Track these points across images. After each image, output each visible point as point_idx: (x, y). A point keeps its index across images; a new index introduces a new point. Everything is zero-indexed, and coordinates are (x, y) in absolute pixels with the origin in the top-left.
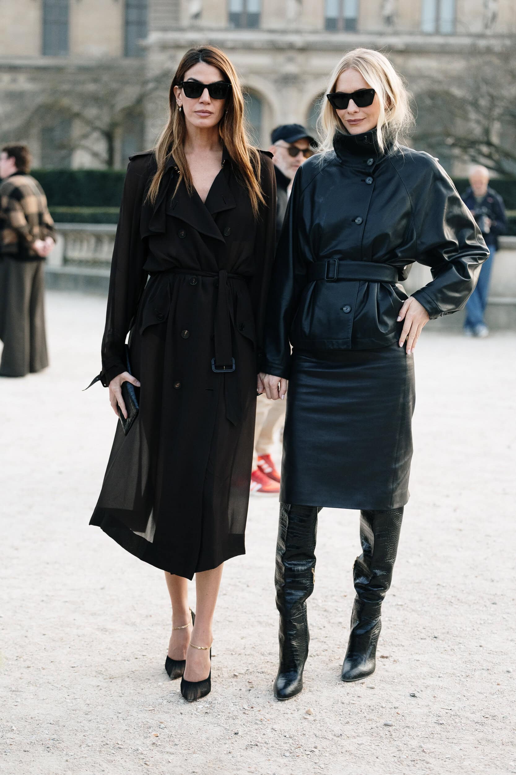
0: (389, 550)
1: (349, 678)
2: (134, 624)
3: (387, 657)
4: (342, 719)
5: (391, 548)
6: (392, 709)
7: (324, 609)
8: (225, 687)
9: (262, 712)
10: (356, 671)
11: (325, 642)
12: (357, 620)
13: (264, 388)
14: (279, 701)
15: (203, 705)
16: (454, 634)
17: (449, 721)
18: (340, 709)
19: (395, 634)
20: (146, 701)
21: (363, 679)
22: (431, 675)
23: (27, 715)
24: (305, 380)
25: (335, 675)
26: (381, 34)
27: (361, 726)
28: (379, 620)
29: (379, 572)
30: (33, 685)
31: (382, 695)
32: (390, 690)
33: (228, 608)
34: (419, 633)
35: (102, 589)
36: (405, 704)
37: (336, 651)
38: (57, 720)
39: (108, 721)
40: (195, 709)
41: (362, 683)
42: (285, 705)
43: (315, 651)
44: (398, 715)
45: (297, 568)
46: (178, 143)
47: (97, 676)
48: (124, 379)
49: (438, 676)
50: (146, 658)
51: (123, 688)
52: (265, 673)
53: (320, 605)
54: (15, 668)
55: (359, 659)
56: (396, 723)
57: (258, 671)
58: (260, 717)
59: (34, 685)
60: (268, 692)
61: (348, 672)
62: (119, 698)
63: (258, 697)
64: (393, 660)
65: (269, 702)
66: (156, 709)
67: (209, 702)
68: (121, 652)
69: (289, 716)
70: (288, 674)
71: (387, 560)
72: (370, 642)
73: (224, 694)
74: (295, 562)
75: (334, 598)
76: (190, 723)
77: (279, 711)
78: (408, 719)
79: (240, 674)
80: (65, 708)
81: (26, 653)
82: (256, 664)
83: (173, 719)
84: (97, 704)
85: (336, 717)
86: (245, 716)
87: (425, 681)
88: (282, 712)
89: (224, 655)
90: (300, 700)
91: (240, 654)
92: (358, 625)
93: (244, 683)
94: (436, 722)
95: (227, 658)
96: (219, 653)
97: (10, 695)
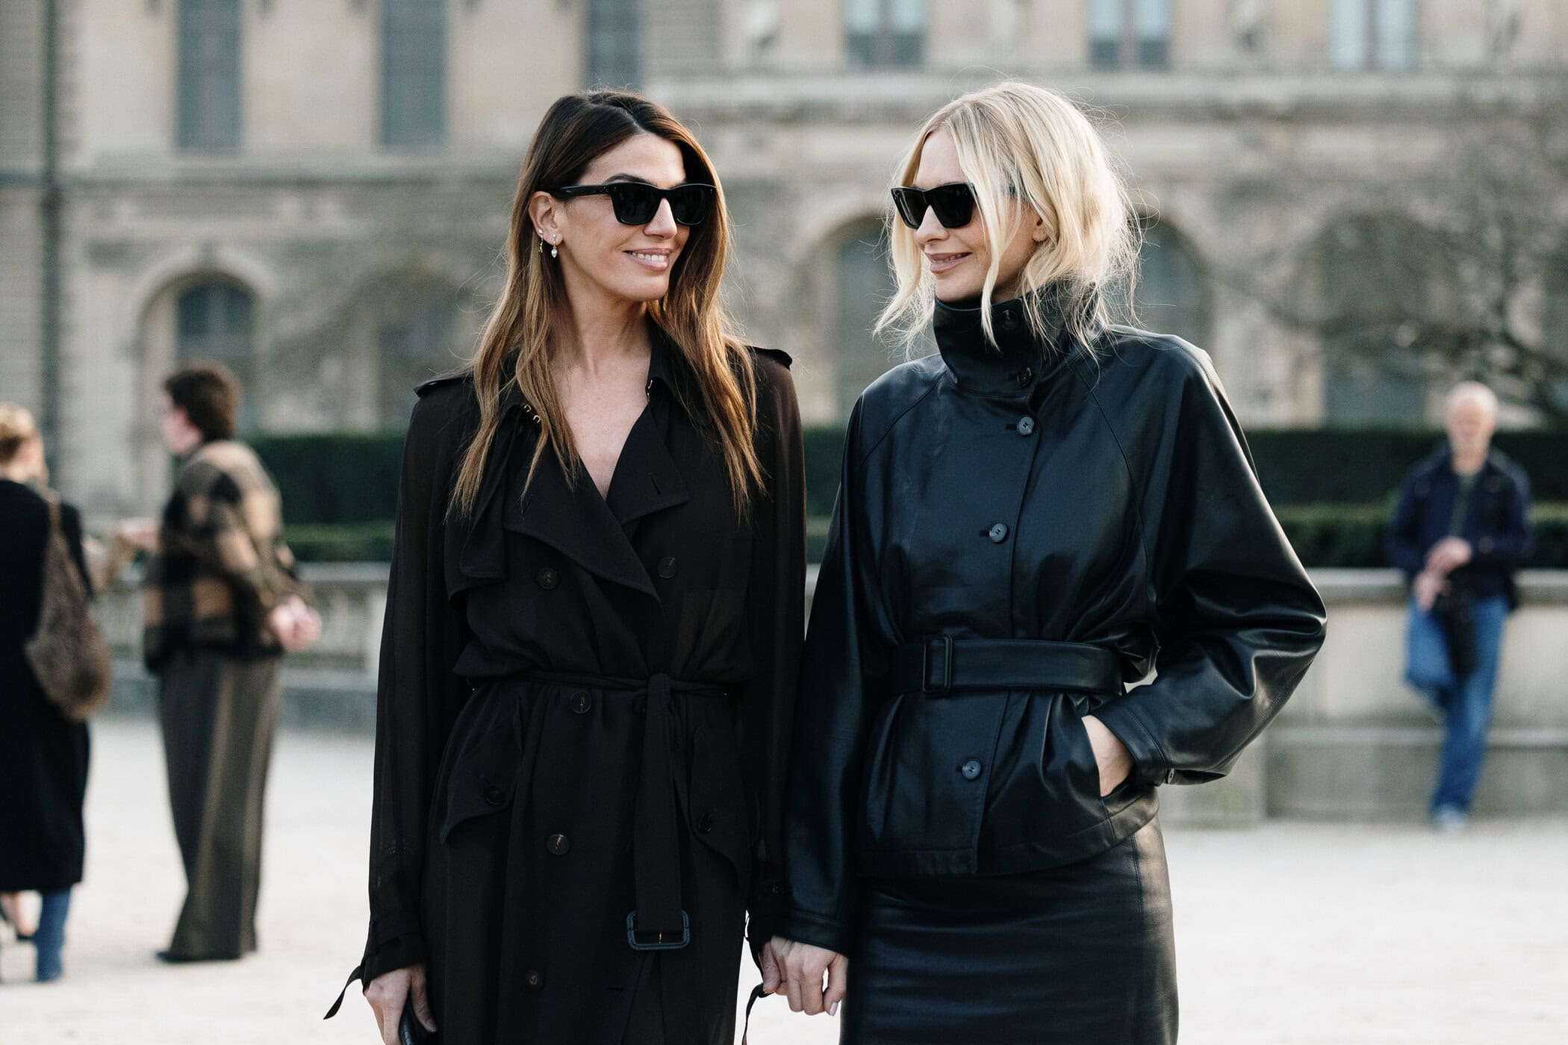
13: (783, 981)
46: (537, 344)
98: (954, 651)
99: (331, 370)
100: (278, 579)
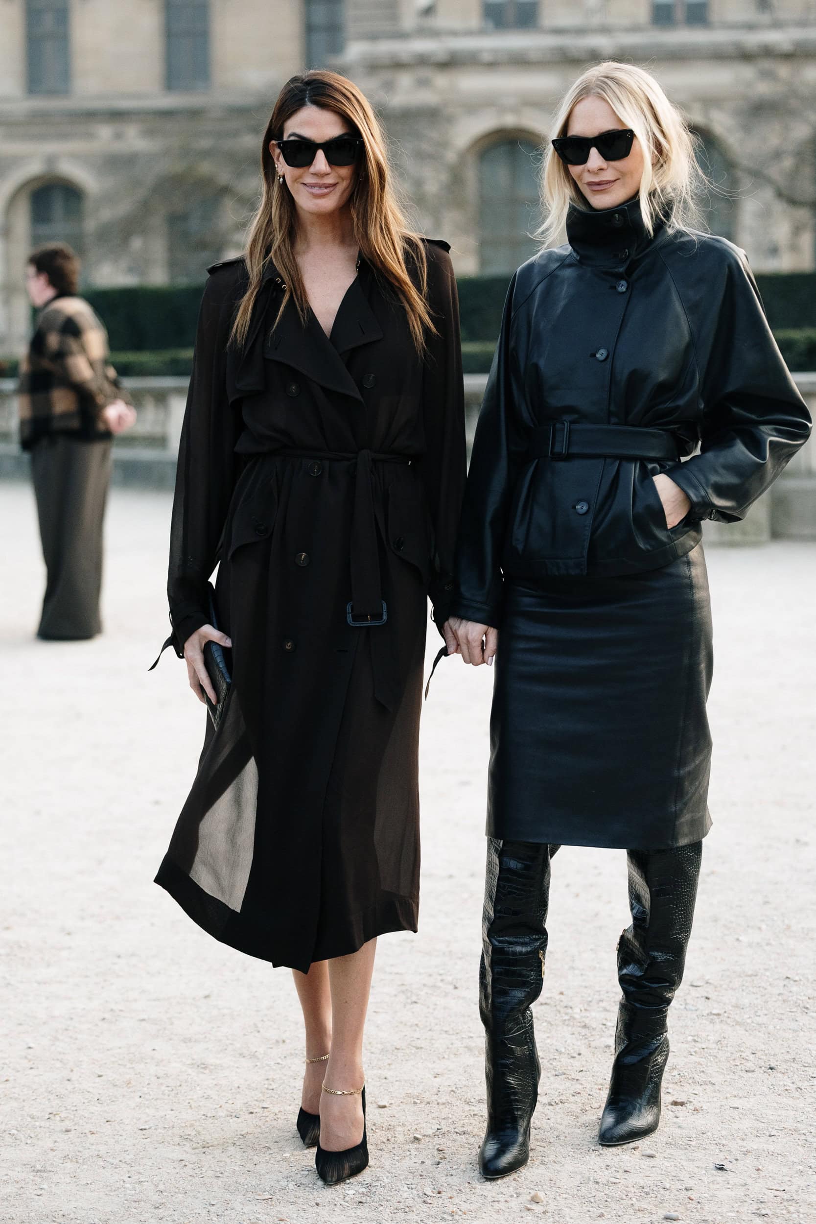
0: (676, 916)
1: (611, 1140)
2: (254, 1056)
3: (682, 1104)
4: (591, 1209)
5: (682, 914)
6: (681, 1191)
7: (583, 1024)
8: (396, 1158)
9: (456, 1200)
10: (624, 1128)
11: (577, 1080)
12: (624, 1040)
13: (458, 645)
14: (487, 1181)
15: (356, 1189)
16: (805, 1063)
17: (778, 1211)
18: (590, 1193)
19: (701, 1064)
20: (260, 1184)
21: (637, 1142)
22: (756, 1132)
23: (56, 1211)
24: (525, 627)
25: (588, 1135)
26: (751, 27)
27: (625, 1220)
28: (662, 1039)
29: (659, 956)
30: (72, 1161)
31: (666, 1167)
32: (681, 1159)
33: (417, 1025)
34: (743, 1061)
35: (207, 997)
36: (704, 1182)
37: (595, 1095)
38: (106, 1218)
39: (191, 1219)
40: (342, 1197)
41: (634, 1149)
42: (496, 1188)
43: (559, 1096)
44: (691, 1201)
45: (513, 949)
46: (282, 237)
47: (182, 1144)
48: (205, 637)
49: (768, 1134)
50: (268, 1111)
51: (223, 1163)
52: (468, 1134)
53: (577, 1016)
54: (45, 1133)
55: (630, 1108)
56: (685, 1215)
57: (456, 1130)
58: (452, 1208)
59: (75, 1160)
60: (471, 1166)
61: (610, 1129)
62: (215, 1180)
63: (452, 1175)
64: (693, 1108)
65: (469, 1183)
66: (274, 1198)
67: (367, 1184)
68: (226, 1103)
69: (502, 1206)
70: (502, 1133)
71: (673, 934)
72: (648, 1076)
73: (394, 1171)
74: (511, 939)
75: (602, 1004)
76: (330, 1219)
77: (486, 1197)
78: (706, 1208)
79: (424, 1136)
80: (121, 1198)
81: (65, 1107)
82: (454, 1119)
83: (302, 1213)
84: (177, 1191)
85: (582, 1207)
86: (425, 1207)
87: (744, 1144)
88: (490, 1199)
89: (401, 1104)
90: (523, 1178)
91: (428, 1103)
92: (627, 1046)
93: (430, 1151)
94: (756, 1212)
95: (406, 1110)
96: (393, 1102)
97: (32, 1177)
98: (570, 431)
99: (137, 243)
100: (108, 388)
